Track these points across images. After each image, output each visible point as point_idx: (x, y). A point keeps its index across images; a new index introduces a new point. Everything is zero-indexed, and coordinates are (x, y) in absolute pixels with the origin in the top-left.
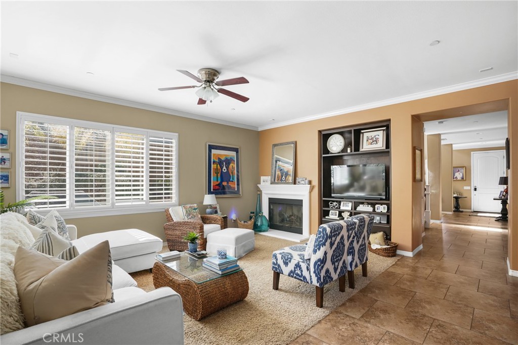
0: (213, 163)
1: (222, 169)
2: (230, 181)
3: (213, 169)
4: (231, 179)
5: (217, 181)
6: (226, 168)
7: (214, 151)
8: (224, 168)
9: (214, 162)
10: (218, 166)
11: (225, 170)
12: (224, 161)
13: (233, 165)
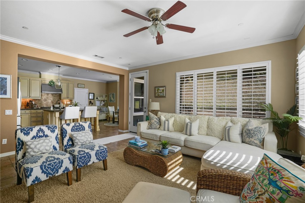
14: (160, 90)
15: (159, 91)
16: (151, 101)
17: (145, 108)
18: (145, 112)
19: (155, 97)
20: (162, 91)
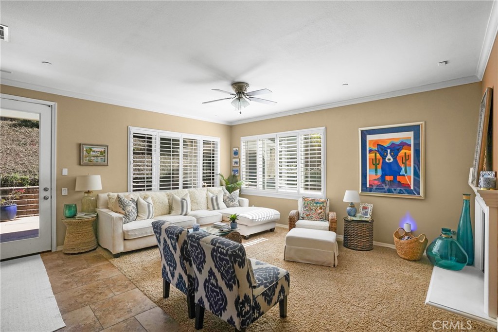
0: (369, 153)
1: (384, 159)
2: (400, 175)
3: (369, 159)
4: (403, 172)
5: (376, 175)
6: (392, 156)
7: (369, 138)
8: (389, 156)
9: (370, 151)
10: (378, 155)
11: (389, 159)
12: (389, 147)
13: (407, 151)
14: (94, 151)
15: (92, 153)
16: (65, 172)
17: (46, 190)
18: (45, 198)
19: (80, 164)
20: (99, 155)
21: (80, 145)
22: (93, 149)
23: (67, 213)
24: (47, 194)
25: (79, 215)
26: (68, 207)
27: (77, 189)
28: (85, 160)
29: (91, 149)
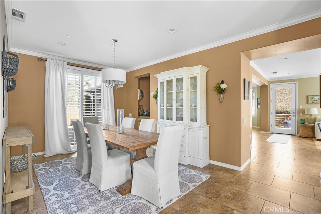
16: (301, 107)
17: (294, 113)
18: (294, 116)
19: (308, 104)
20: (317, 99)
21: (308, 96)
22: (314, 97)
23: (301, 122)
24: (294, 114)
25: (305, 123)
26: (302, 120)
27: (305, 114)
28: (310, 102)
29: (313, 98)
